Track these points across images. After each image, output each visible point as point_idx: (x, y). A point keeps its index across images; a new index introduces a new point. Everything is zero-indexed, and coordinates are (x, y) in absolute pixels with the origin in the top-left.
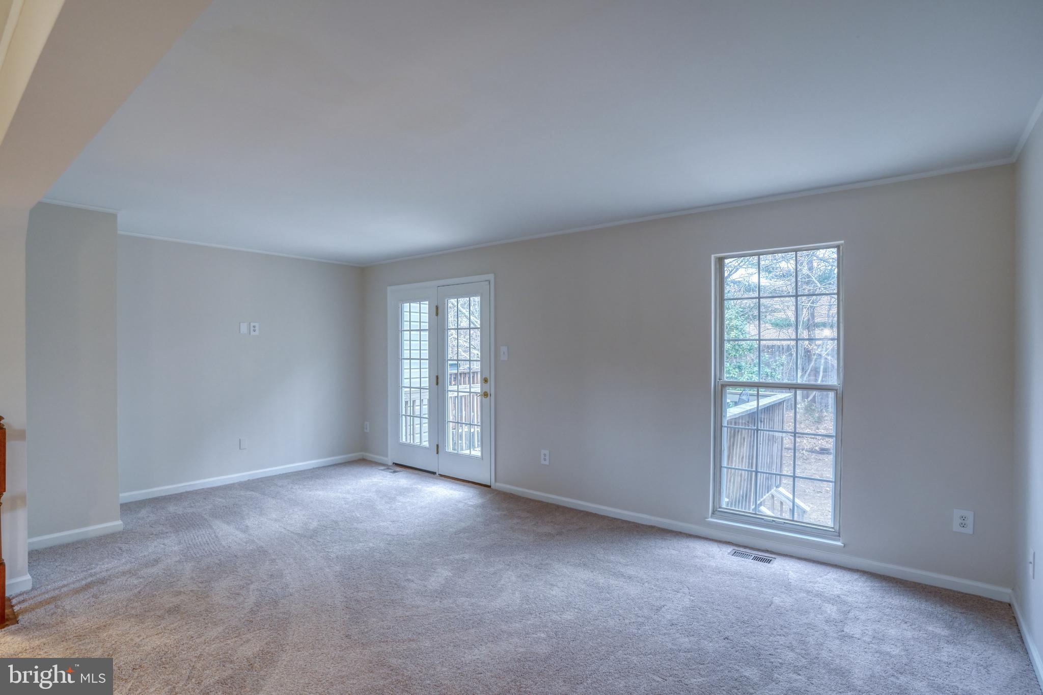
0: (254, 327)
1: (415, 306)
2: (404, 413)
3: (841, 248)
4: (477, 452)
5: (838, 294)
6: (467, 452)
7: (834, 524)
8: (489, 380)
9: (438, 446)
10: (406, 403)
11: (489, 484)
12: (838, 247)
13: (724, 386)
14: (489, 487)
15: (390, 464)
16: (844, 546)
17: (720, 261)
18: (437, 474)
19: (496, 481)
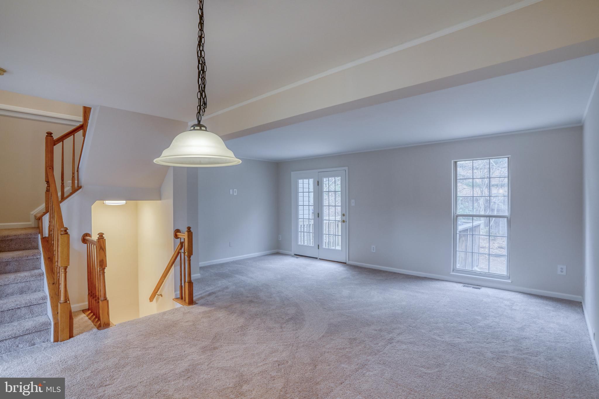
0: (235, 191)
1: (306, 181)
2: (300, 231)
3: (509, 158)
4: (339, 248)
5: (508, 177)
6: (334, 248)
7: (507, 273)
8: (345, 214)
9: (318, 245)
10: (301, 226)
11: (345, 262)
12: (508, 158)
13: (457, 216)
14: (346, 263)
15: (293, 254)
16: (512, 282)
17: (456, 163)
18: (318, 258)
19: (349, 260)
